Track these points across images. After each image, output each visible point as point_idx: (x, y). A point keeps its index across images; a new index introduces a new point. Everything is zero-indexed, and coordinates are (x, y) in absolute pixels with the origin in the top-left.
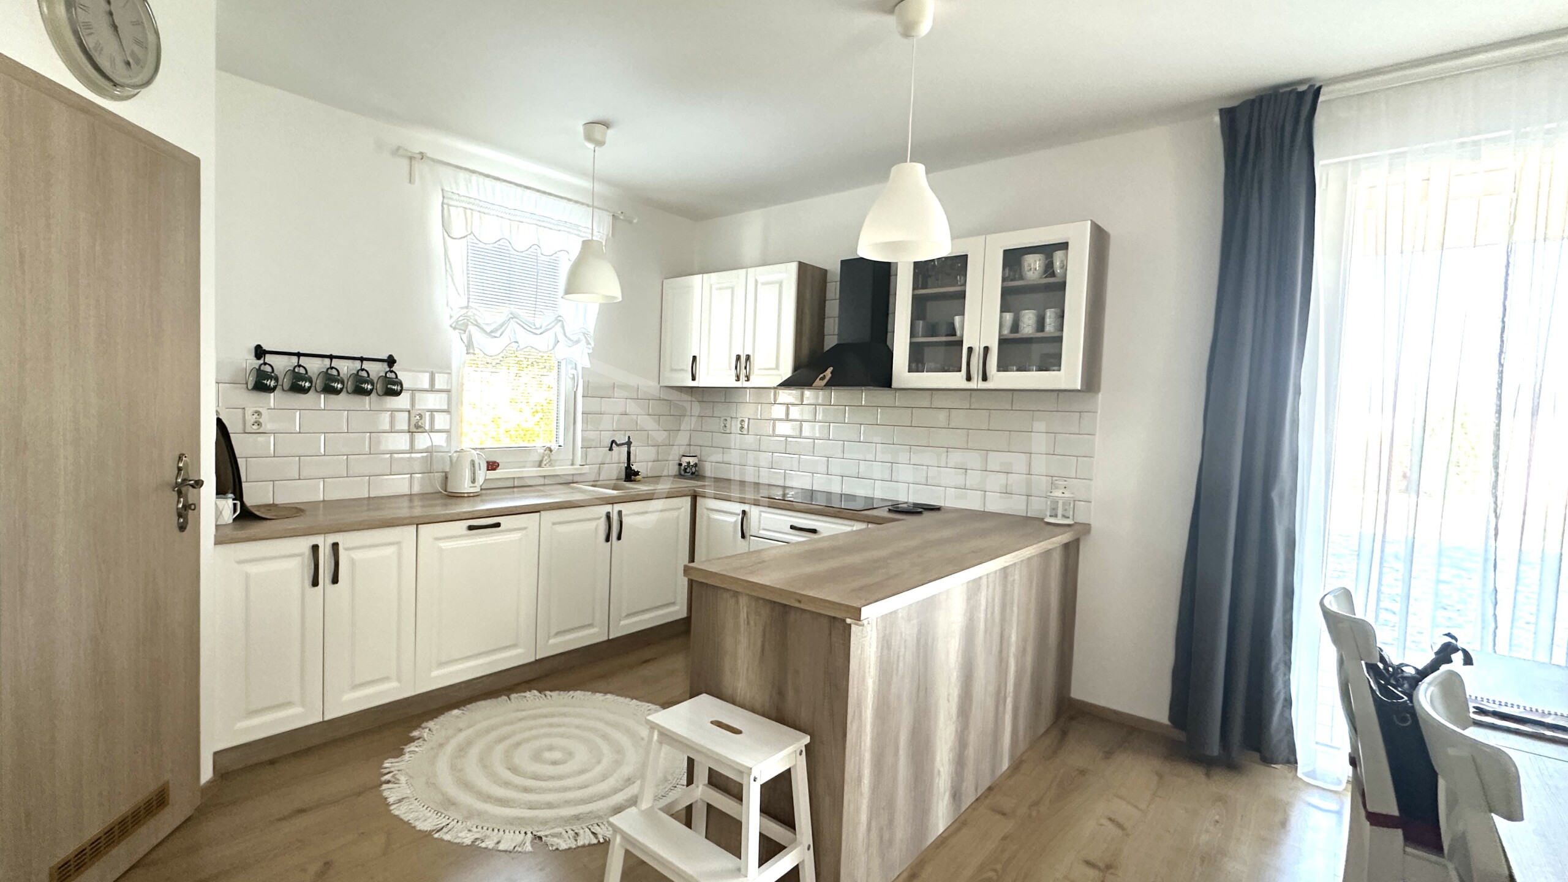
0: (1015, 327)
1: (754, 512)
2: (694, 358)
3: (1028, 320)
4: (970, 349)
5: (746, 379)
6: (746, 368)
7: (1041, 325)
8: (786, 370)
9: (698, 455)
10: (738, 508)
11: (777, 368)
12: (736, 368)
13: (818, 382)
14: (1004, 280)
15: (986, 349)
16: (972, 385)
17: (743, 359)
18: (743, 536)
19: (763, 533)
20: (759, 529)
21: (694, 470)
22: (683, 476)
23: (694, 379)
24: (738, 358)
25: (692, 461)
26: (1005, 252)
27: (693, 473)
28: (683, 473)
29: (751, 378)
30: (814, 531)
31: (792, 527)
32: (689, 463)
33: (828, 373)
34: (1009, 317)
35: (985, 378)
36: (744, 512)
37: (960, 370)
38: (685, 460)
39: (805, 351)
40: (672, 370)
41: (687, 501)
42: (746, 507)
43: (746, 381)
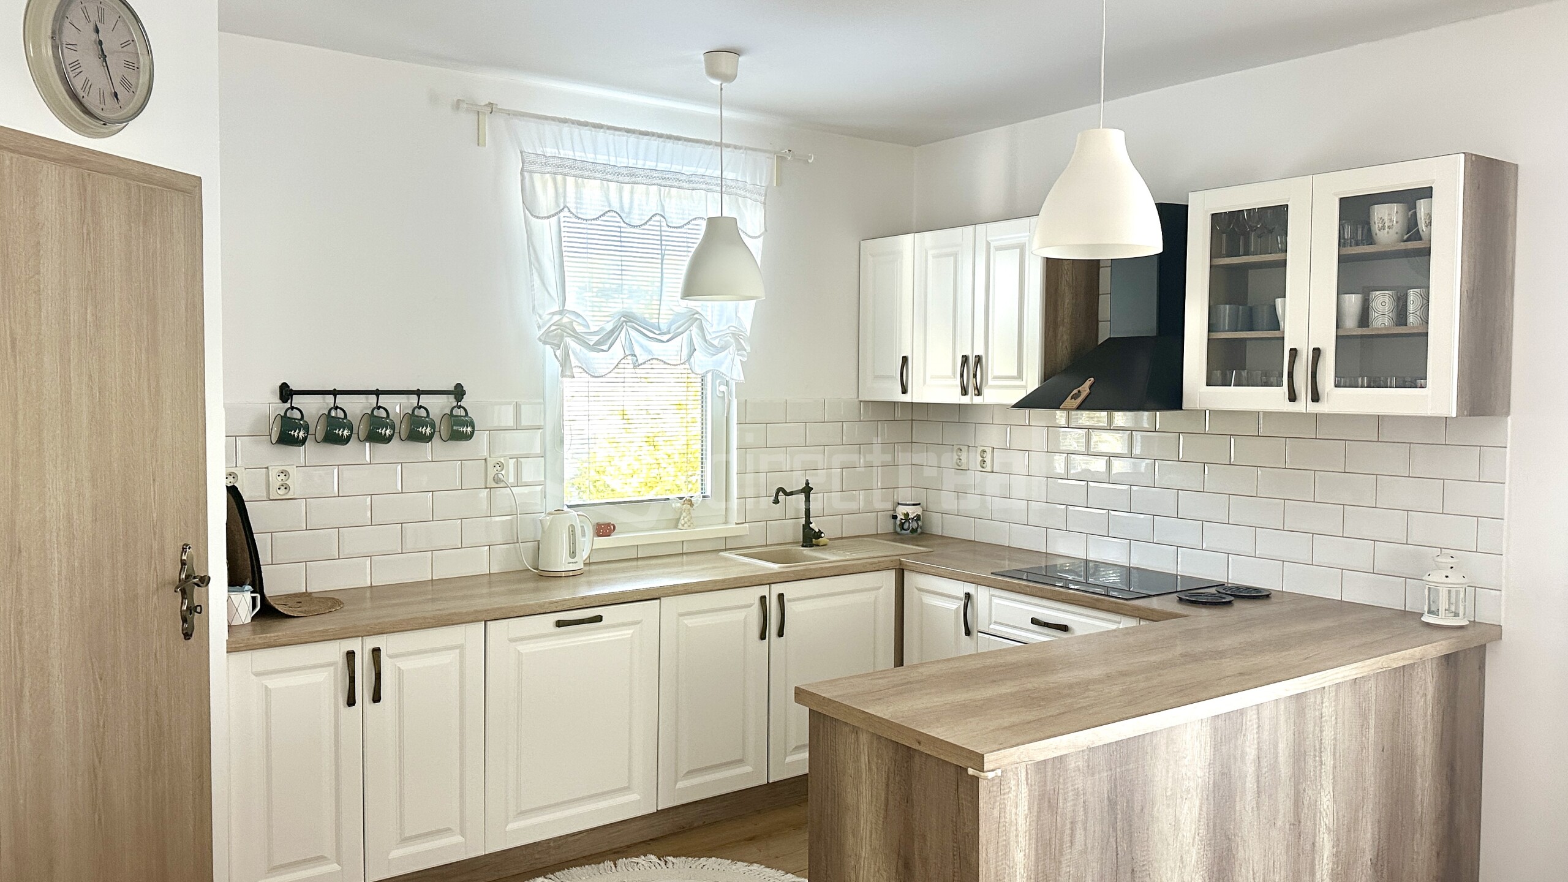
0: (1364, 318)
1: (982, 596)
2: (905, 359)
3: (1382, 304)
4: (1294, 352)
5: (977, 393)
6: (975, 376)
7: (1401, 315)
8: (1032, 381)
9: (924, 504)
10: (959, 589)
11: (1020, 376)
12: (962, 376)
13: (1069, 402)
14: (1342, 242)
15: (1317, 352)
16: (1299, 407)
17: (972, 361)
18: (968, 632)
19: (995, 628)
20: (990, 624)
21: (914, 525)
22: (899, 534)
23: (904, 391)
24: (965, 359)
25: (913, 512)
26: (1341, 199)
27: (914, 531)
28: (898, 530)
29: (985, 391)
30: (1064, 628)
31: (1034, 621)
32: (907, 515)
33: (1085, 388)
34: (1353, 301)
35: (1316, 398)
36: (968, 596)
37: (1280, 385)
38: (901, 510)
39: (1064, 350)
40: (878, 377)
41: (890, 577)
42: (970, 588)
43: (975, 395)
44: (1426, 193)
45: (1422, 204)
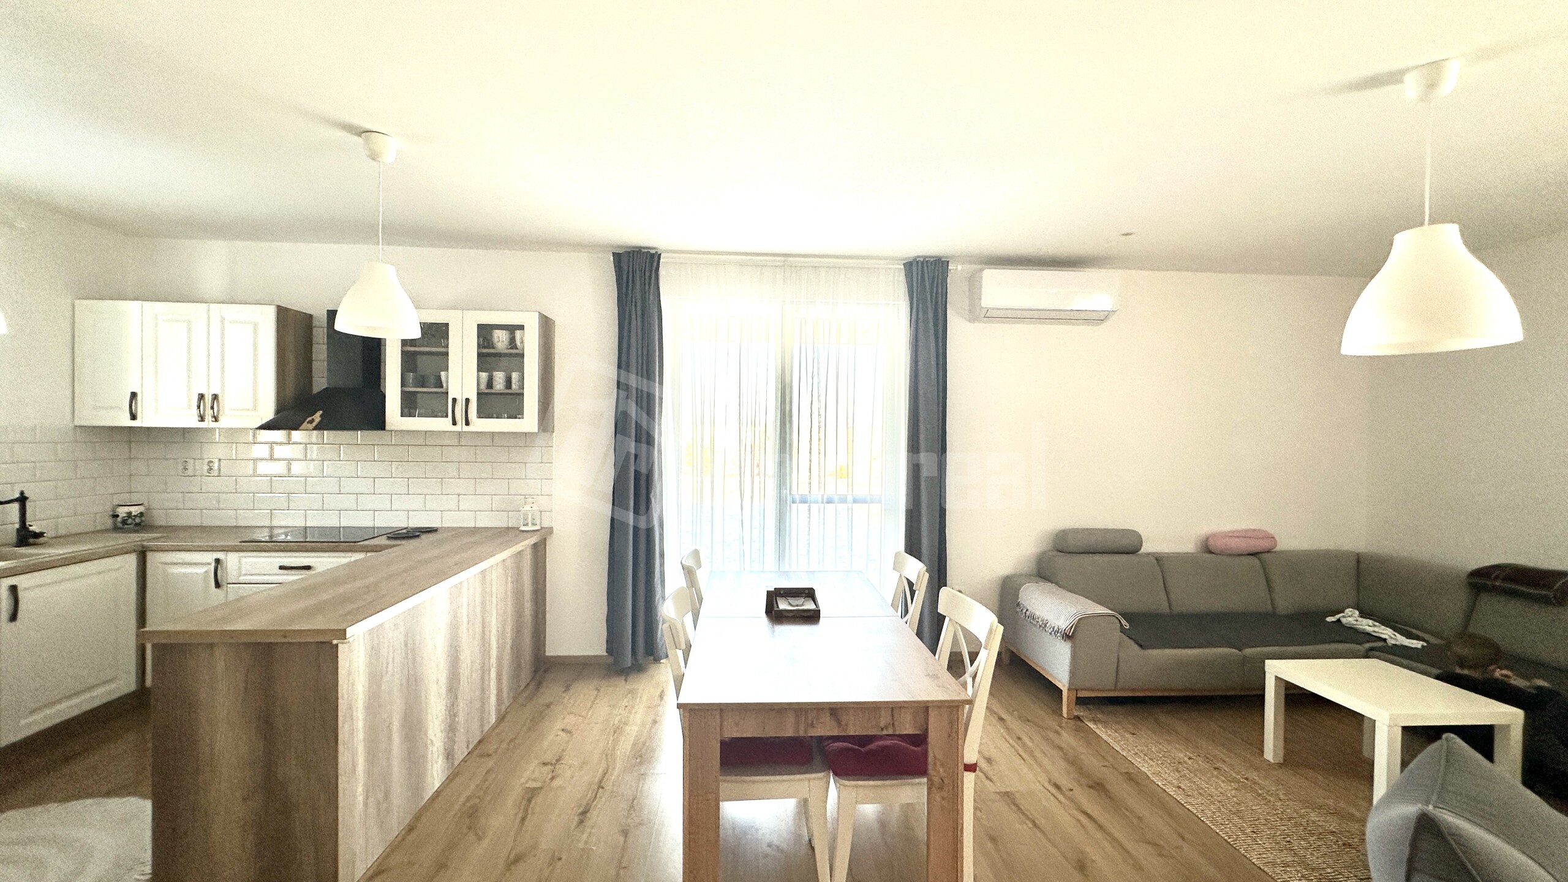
0: (490, 384)
2: (134, 395)
3: (499, 377)
4: (454, 400)
5: (214, 419)
6: (212, 408)
7: (508, 382)
8: (268, 411)
9: (146, 503)
10: (210, 557)
11: (255, 409)
12: (199, 407)
13: (305, 425)
14: (479, 345)
15: (467, 400)
16: (458, 428)
17: (208, 399)
18: (218, 585)
19: (242, 579)
20: (239, 577)
21: (138, 520)
22: (120, 528)
23: (134, 417)
24: (201, 397)
25: (135, 510)
26: (478, 326)
27: (136, 525)
28: (120, 525)
29: (220, 418)
30: (308, 568)
31: (281, 568)
32: (130, 513)
33: (317, 417)
34: (484, 375)
35: (467, 423)
36: (218, 561)
37: (447, 416)
38: (122, 512)
39: (290, 392)
40: (95, 408)
41: (133, 557)
42: (220, 555)
43: (212, 421)
44: (521, 327)
45: (518, 333)
